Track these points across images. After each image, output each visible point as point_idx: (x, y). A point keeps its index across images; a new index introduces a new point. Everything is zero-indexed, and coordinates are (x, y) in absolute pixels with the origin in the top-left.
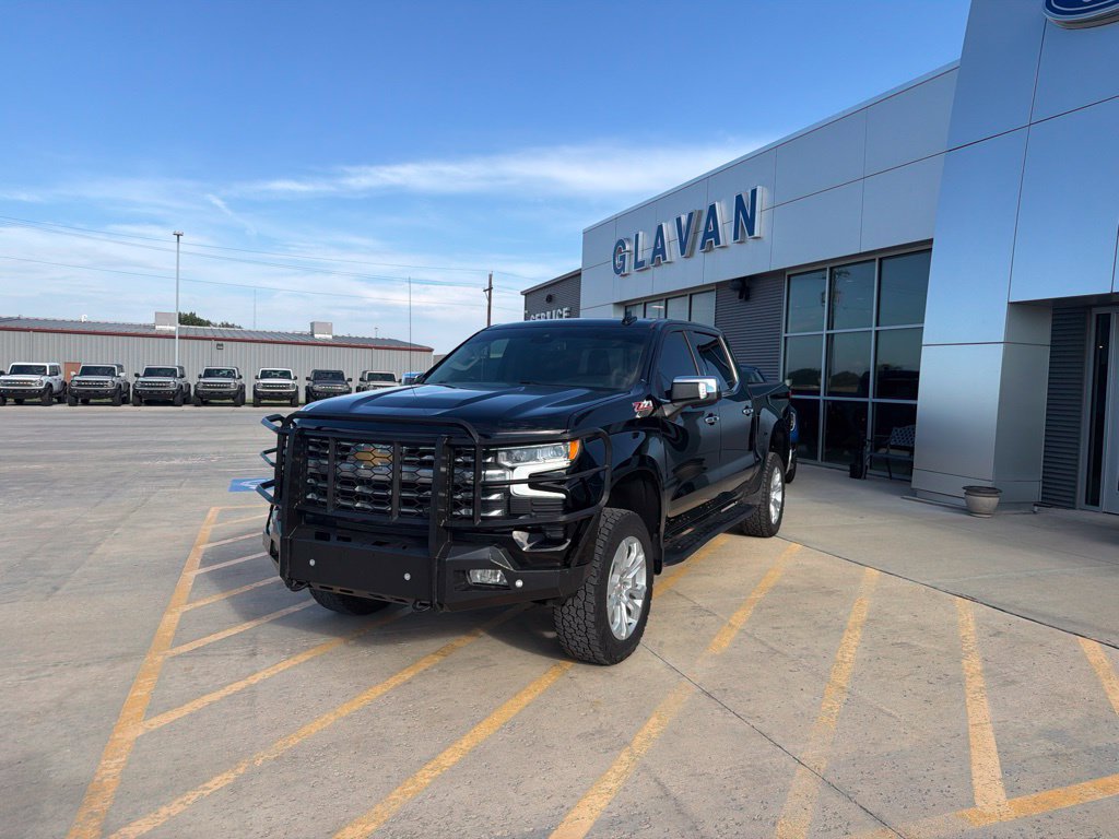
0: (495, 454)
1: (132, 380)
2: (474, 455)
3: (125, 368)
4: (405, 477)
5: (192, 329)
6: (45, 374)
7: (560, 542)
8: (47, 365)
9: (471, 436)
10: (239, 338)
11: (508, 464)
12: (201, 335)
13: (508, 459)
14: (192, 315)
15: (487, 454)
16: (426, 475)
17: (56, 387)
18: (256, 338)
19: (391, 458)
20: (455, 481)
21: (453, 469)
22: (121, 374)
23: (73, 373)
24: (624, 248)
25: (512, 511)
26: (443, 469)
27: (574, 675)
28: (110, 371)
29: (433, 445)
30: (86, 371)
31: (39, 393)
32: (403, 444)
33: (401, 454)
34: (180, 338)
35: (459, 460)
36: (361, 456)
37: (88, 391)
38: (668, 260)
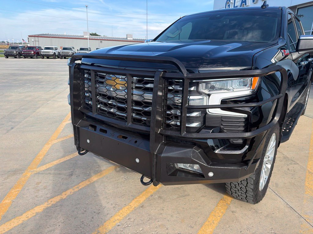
0: (197, 85)
1: (77, 51)
2: (182, 85)
3: (75, 48)
4: (135, 98)
5: (94, 37)
6: (53, 50)
7: (240, 147)
8: (54, 47)
9: (181, 71)
10: (107, 39)
11: (207, 92)
12: (96, 38)
13: (206, 88)
14: (96, 33)
15: (191, 85)
16: (149, 97)
17: (57, 54)
18: (111, 39)
19: (126, 85)
20: (168, 102)
21: (167, 94)
22: (74, 50)
23: (61, 49)
24: (230, 2)
25: (207, 124)
26: (160, 93)
27: (234, 209)
28: (70, 49)
29: (153, 77)
30: (64, 49)
31: (52, 55)
32: (133, 76)
33: (132, 83)
34: (89, 39)
35: (171, 88)
36: (109, 82)
37: (65, 55)
38: (247, 5)
